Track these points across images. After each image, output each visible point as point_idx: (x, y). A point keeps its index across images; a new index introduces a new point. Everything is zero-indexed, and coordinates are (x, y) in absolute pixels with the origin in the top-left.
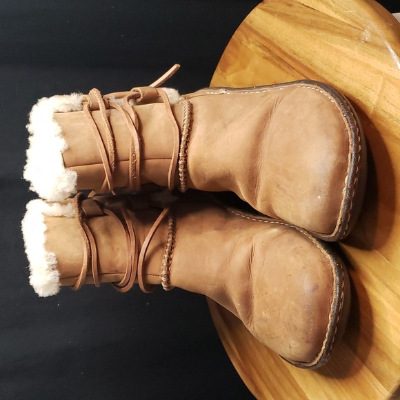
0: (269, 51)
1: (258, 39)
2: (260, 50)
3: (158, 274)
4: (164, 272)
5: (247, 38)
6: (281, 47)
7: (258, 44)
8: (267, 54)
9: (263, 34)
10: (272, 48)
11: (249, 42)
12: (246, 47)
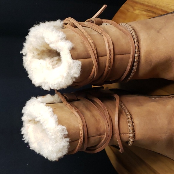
0: (153, 12)
1: (142, 7)
2: (145, 13)
3: (127, 133)
4: (131, 131)
5: (133, 7)
6: (163, 9)
7: (142, 10)
8: (151, 14)
9: (146, 3)
10: (154, 10)
11: (135, 10)
12: (132, 12)
